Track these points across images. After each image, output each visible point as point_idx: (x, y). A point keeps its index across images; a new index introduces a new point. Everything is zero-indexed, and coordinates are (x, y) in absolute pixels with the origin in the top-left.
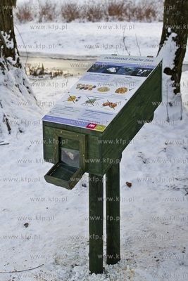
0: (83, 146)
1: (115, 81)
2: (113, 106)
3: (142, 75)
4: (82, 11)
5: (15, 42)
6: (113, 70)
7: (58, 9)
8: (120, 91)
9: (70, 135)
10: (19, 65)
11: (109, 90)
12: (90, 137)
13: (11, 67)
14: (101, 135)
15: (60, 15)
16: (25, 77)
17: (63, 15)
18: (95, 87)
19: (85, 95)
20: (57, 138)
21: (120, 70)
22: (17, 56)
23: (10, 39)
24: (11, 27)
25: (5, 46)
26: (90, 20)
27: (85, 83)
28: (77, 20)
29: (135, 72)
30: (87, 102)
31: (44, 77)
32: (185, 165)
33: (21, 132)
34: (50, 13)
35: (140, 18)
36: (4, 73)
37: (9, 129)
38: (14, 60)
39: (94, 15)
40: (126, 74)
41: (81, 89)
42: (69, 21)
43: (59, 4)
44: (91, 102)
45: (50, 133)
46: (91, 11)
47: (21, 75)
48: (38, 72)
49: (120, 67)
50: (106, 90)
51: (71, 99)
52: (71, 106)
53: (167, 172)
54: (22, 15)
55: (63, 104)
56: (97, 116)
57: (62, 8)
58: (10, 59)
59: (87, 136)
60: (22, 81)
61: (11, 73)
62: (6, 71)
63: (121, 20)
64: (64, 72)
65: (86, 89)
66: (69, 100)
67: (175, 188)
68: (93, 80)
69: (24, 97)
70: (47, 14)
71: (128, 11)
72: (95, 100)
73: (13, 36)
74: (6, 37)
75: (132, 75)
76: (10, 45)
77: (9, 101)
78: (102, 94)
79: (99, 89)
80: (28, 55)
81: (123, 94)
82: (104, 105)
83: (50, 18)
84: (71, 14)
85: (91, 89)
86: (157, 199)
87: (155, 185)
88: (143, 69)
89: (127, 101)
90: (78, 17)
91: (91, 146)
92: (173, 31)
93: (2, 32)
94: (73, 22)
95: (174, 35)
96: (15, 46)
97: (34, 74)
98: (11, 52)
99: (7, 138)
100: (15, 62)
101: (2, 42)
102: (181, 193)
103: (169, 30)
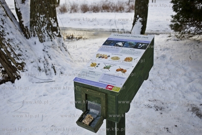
0: (104, 102)
1: (123, 53)
2: (124, 71)
3: (142, 48)
4: (90, 8)
5: (57, 23)
6: (120, 44)
7: (79, 7)
8: (128, 59)
9: (94, 93)
10: (59, 36)
11: (119, 59)
12: (109, 95)
13: (55, 37)
14: (117, 95)
15: (80, 10)
16: (63, 42)
17: (82, 10)
18: (109, 56)
19: (103, 62)
20: (84, 94)
21: (126, 44)
22: (59, 31)
23: (54, 22)
24: (55, 15)
25: (52, 26)
26: (94, 12)
27: (102, 53)
28: (88, 12)
29: (136, 46)
30: (105, 68)
31: (74, 39)
32: (152, 91)
33: (62, 73)
34: (76, 8)
36: (52, 41)
37: (55, 72)
38: (57, 33)
39: (96, 9)
40: (130, 47)
41: (99, 57)
42: (84, 12)
43: (79, 5)
44: (107, 68)
45: (80, 90)
46: (94, 8)
47: (61, 41)
48: (71, 37)
49: (125, 42)
50: (117, 58)
51: (93, 65)
52: (93, 70)
53: (143, 96)
54: (62, 10)
55: (87, 69)
56: (113, 79)
57: (81, 6)
58: (55, 32)
59: (106, 94)
60: (62, 44)
61: (56, 40)
62: (53, 39)
63: (108, 12)
64: (83, 37)
65: (103, 57)
66: (92, 66)
67: (150, 107)
68: (108, 51)
69: (63, 53)
70: (74, 9)
71: (111, 8)
72: (110, 66)
73: (56, 20)
74: (52, 21)
75: (134, 48)
76: (55, 25)
77: (55, 56)
78: (115, 62)
79: (112, 58)
81: (130, 63)
82: (117, 70)
83: (76, 11)
84: (85, 9)
85: (106, 58)
86: (140, 114)
88: (142, 44)
89: (134, 68)
90: (89, 11)
91: (110, 102)
92: (140, 17)
93: (50, 18)
94: (86, 13)
96: (58, 26)
97: (69, 38)
98: (55, 29)
99: (54, 77)
100: (57, 34)
101: (50, 24)
102: (153, 110)
103: (138, 16)
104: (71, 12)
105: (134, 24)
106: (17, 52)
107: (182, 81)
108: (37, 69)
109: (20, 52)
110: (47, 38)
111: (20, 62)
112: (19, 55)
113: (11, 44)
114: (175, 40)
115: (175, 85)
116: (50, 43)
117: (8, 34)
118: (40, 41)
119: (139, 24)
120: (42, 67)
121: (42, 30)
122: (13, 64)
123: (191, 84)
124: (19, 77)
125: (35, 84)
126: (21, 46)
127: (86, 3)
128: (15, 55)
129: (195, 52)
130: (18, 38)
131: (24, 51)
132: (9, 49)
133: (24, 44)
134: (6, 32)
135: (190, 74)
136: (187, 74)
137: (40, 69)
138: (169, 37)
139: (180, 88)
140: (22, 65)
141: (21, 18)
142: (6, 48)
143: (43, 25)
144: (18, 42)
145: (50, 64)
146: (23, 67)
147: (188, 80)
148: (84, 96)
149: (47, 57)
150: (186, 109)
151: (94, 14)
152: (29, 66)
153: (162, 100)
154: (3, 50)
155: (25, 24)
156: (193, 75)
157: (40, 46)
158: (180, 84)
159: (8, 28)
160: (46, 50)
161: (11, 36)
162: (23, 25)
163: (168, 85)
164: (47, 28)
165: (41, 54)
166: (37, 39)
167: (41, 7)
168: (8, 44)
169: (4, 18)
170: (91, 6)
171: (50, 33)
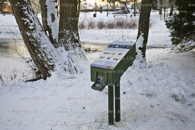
0: (106, 75)
1: (118, 51)
2: (117, 60)
3: (128, 48)
4: (106, 25)
5: (79, 37)
7: (96, 24)
8: (120, 54)
9: (101, 71)
10: (80, 46)
13: (77, 47)
16: (83, 51)
17: (98, 26)
19: (106, 56)
22: (79, 43)
23: (77, 36)
24: (77, 30)
25: (75, 38)
26: (109, 28)
27: (106, 51)
28: (104, 28)
29: (125, 47)
30: (107, 59)
31: (90, 52)
34: (93, 25)
35: (130, 27)
39: (111, 26)
41: (105, 54)
42: (101, 29)
43: (96, 22)
44: (109, 58)
45: (93, 71)
46: (110, 24)
47: (81, 50)
48: (88, 50)
49: (120, 46)
50: (114, 54)
51: (101, 57)
52: (101, 60)
53: (139, 88)
54: (81, 26)
55: (98, 59)
56: (111, 64)
57: (98, 23)
58: (77, 44)
60: (81, 53)
61: (77, 49)
62: (75, 48)
63: (122, 28)
64: (99, 50)
65: (107, 54)
67: (142, 94)
68: (110, 50)
70: (91, 26)
71: (125, 25)
73: (78, 34)
74: (75, 35)
76: (77, 38)
79: (112, 54)
80: (84, 43)
81: (121, 56)
82: (114, 59)
83: (93, 28)
84: (101, 26)
85: (109, 54)
87: (135, 93)
88: (128, 46)
92: (142, 32)
95: (143, 34)
96: (79, 38)
97: (86, 50)
98: (77, 41)
99: (76, 75)
100: (78, 45)
101: (73, 37)
102: (145, 96)
103: (141, 32)
104: (88, 29)
105: (138, 38)
106: (49, 57)
107: (172, 80)
108: (63, 69)
109: (51, 57)
110: (70, 48)
111: (51, 64)
112: (51, 59)
113: (45, 51)
114: (176, 52)
115: (165, 82)
116: (73, 51)
117: (43, 44)
118: (66, 49)
119: (141, 38)
120: (67, 68)
121: (67, 41)
122: (46, 66)
123: (177, 82)
124: (50, 75)
125: (62, 79)
126: (52, 53)
127: (102, 20)
128: (48, 59)
129: (189, 61)
130: (50, 47)
131: (54, 57)
132: (43, 55)
133: (54, 51)
134: (42, 42)
135: (179, 76)
136: (177, 76)
137: (65, 70)
138: (172, 49)
139: (169, 85)
140: (53, 66)
141: (51, 33)
142: (42, 54)
143: (68, 38)
144: (50, 50)
145: (73, 66)
146: (53, 68)
147: (176, 79)
148: (95, 73)
149: (71, 61)
150: (168, 96)
151: (109, 30)
152: (57, 67)
153: (153, 91)
154: (39, 55)
155: (54, 37)
156: (182, 76)
157: (65, 53)
158: (170, 82)
159: (43, 40)
160: (70, 56)
161: (45, 46)
162: (53, 38)
163: (160, 82)
164: (71, 40)
165: (66, 59)
166: (63, 49)
167: (67, 25)
168: (43, 51)
169: (41, 32)
170: (107, 23)
171: (73, 44)
